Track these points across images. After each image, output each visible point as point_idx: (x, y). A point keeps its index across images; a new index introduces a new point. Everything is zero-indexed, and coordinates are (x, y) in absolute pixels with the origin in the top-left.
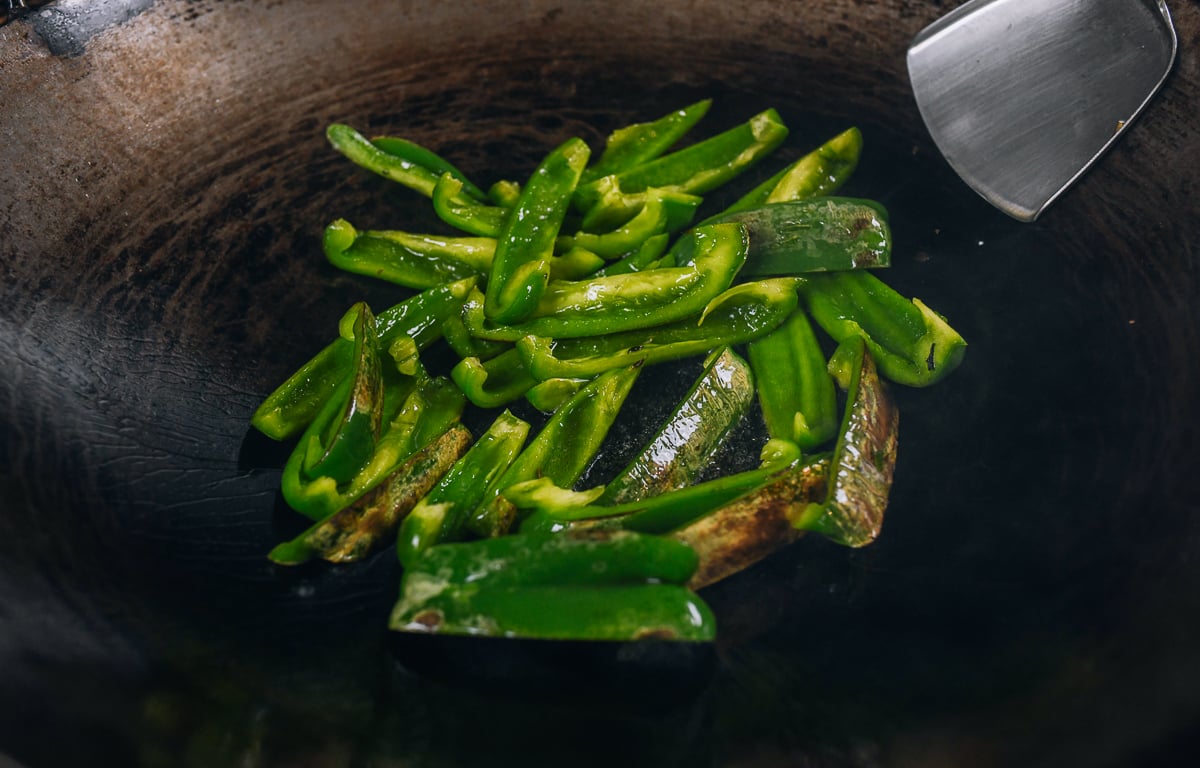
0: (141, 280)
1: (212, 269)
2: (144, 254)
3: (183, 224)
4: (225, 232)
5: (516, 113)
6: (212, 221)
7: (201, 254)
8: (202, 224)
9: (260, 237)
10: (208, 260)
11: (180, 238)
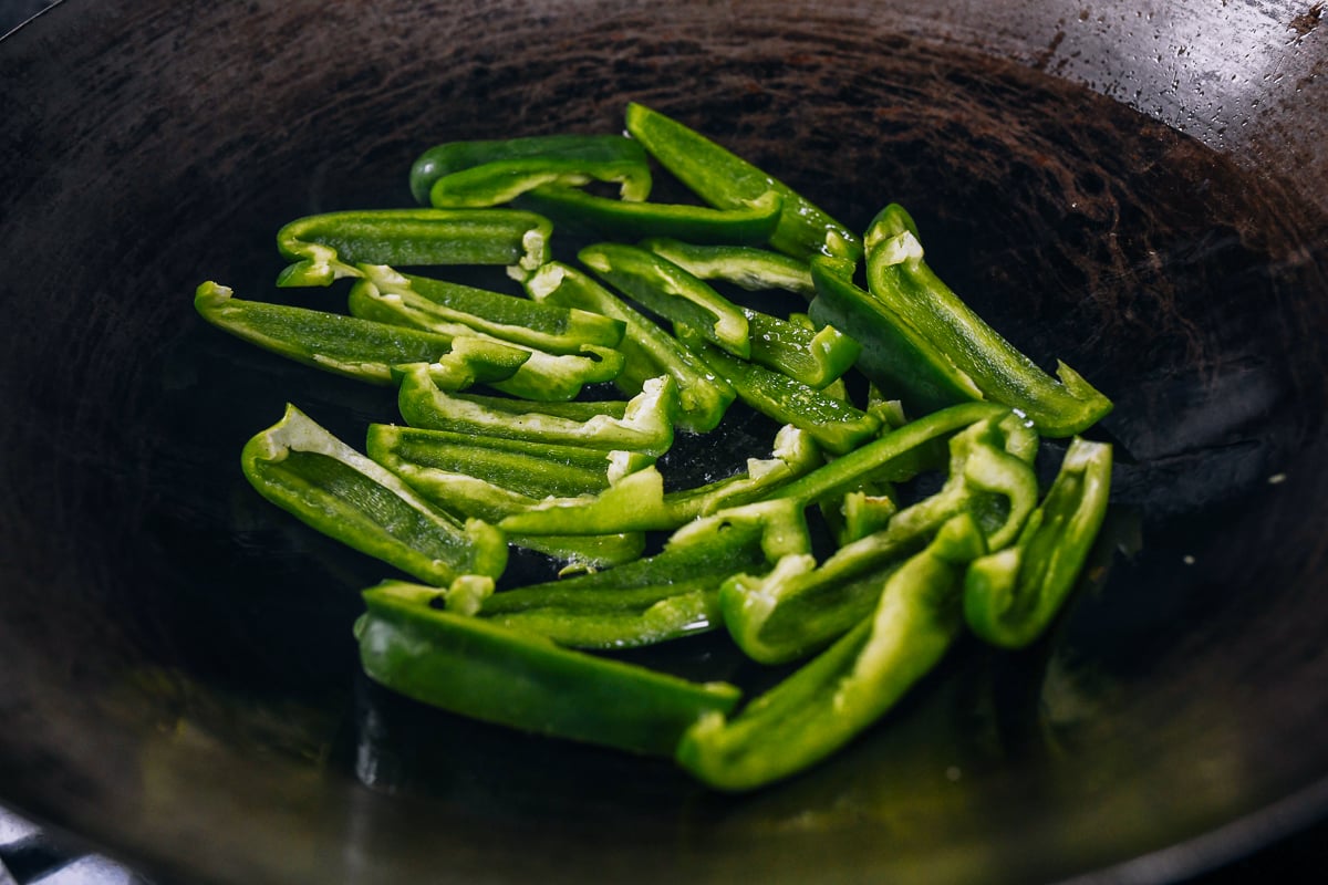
0: (621, 66)
1: (687, 97)
2: (648, 51)
3: (707, 52)
4: (729, 80)
5: (1077, 153)
6: (732, 66)
7: (692, 81)
8: (723, 62)
9: (753, 103)
10: (692, 90)
11: (692, 59)
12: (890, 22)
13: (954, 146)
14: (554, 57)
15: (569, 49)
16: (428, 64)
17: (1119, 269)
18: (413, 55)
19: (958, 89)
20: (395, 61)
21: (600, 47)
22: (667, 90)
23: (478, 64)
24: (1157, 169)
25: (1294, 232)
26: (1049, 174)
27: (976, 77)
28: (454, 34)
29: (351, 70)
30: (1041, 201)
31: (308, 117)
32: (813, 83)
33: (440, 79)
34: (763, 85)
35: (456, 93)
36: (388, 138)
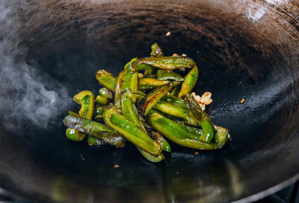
0: (109, 19)
1: (125, 25)
2: (115, 15)
3: (128, 15)
4: (134, 21)
5: (215, 32)
6: (135, 17)
8: (132, 17)
9: (141, 26)
10: (126, 23)
11: (125, 16)
12: (169, 6)
13: (187, 33)
14: (93, 18)
15: (96, 15)
16: (64, 21)
17: (229, 57)
18: (60, 19)
19: (187, 20)
20: (56, 21)
21: (103, 15)
22: (120, 24)
23: (76, 20)
24: (234, 35)
25: (267, 46)
26: (210, 37)
27: (190, 17)
28: (69, 14)
29: (46, 23)
30: (209, 44)
31: (38, 35)
32: (154, 20)
33: (68, 24)
34: (142, 22)
35: (71, 28)
36: (57, 39)
